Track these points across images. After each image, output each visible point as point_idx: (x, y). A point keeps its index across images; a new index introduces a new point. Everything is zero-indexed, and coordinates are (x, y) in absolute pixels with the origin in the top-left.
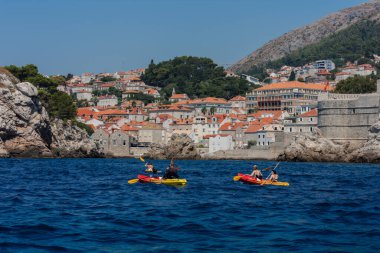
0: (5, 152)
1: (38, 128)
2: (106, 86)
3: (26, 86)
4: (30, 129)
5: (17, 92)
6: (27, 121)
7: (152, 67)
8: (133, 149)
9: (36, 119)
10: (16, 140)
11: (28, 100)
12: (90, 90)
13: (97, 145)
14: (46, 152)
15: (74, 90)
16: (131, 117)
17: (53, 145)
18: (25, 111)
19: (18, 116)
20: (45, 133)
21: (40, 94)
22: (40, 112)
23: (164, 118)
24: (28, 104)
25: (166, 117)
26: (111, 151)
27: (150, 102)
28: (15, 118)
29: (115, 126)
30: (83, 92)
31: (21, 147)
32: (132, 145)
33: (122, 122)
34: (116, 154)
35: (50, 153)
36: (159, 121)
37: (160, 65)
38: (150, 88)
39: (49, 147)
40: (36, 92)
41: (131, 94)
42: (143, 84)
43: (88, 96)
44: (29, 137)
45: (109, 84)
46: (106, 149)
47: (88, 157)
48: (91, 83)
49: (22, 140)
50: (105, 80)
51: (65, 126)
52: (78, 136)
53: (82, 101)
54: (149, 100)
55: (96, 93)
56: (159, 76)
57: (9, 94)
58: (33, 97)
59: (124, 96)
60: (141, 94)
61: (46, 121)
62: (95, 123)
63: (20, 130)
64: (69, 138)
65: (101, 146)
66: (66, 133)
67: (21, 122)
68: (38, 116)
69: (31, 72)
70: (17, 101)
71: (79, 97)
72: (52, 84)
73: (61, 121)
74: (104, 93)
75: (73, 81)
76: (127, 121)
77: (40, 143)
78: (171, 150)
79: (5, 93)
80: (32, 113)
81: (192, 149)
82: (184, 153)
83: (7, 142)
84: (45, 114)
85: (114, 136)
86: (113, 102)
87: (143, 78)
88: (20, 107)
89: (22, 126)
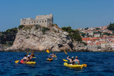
0: (60, 50)
1: (69, 44)
2: (97, 31)
3: (65, 33)
4: (66, 44)
5: (63, 34)
6: (66, 42)
7: (111, 24)
8: (99, 49)
9: (68, 41)
10: (63, 47)
11: (66, 36)
12: (93, 32)
13: (87, 48)
14: (71, 50)
15: (88, 32)
16: (101, 40)
17: (73, 48)
18: (65, 39)
19: (63, 41)
20: (71, 45)
21: (69, 35)
22: (69, 39)
24: (66, 38)
25: (111, 40)
26: (92, 50)
28: (62, 42)
29: (94, 43)
30: (90, 33)
31: (64, 49)
33: (97, 41)
34: (93, 51)
35: (72, 51)
36: (108, 41)
37: (113, 24)
38: (110, 31)
39: (72, 49)
41: (104, 33)
42: (108, 30)
43: (92, 34)
44: (66, 46)
47: (85, 51)
48: (93, 30)
49: (64, 47)
50: (97, 29)
51: (78, 43)
52: (82, 46)
53: (90, 35)
54: (109, 34)
55: (94, 33)
56: (112, 27)
57: (61, 35)
58: (67, 36)
59: (102, 34)
60: (107, 33)
61: (71, 42)
62: (89, 42)
63: (64, 45)
64: (79, 46)
65: (89, 48)
66: (79, 45)
67: (64, 42)
68: (69, 41)
69: (69, 29)
70: (63, 37)
74: (96, 33)
75: (88, 30)
77: (69, 48)
78: (106, 49)
79: (60, 35)
81: (111, 49)
82: (109, 50)
83: (61, 48)
84: (71, 40)
85: (93, 45)
86: (99, 35)
87: (108, 28)
88: (64, 38)
89: (64, 43)
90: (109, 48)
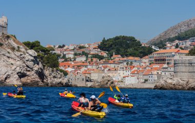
0: (20, 83)
1: (37, 72)
2: (81, 51)
3: (32, 52)
4: (33, 72)
5: (27, 55)
6: (32, 69)
7: (104, 41)
8: (88, 83)
9: (36, 68)
10: (26, 78)
11: (32, 58)
12: (73, 53)
13: (69, 80)
14: (41, 84)
15: (65, 53)
16: (89, 67)
17: (45, 81)
18: (31, 64)
19: (27, 66)
20: (41, 75)
21: (39, 56)
22: (38, 64)
23: (105, 67)
24: (32, 61)
25: (106, 67)
26: (76, 83)
27: (102, 59)
28: (26, 67)
29: (79, 71)
30: (69, 54)
31: (29, 81)
32: (87, 81)
33: (83, 69)
34: (78, 85)
35: (42, 84)
36: (103, 68)
37: (108, 40)
38: (103, 52)
39: (43, 82)
40: (36, 54)
41: (93, 55)
42: (99, 50)
43: (71, 56)
44: (32, 77)
45: (83, 50)
46: (73, 83)
47: (64, 86)
48: (73, 50)
49: (29, 78)
50: (80, 48)
51: (53, 71)
52: (59, 76)
53: (68, 58)
54: (101, 58)
55: (75, 54)
56: (107, 46)
57: (23, 56)
58: (35, 57)
59: (89, 56)
60: (98, 55)
61: (41, 69)
62: (69, 69)
63: (28, 73)
64: (54, 77)
65: (71, 81)
66: (53, 74)
67: (29, 69)
68: (37, 66)
70: (27, 59)
71: (67, 56)
72: (47, 50)
73: (51, 69)
74: (80, 54)
75: (65, 48)
76: (86, 69)
77: (38, 79)
79: (21, 55)
80: (34, 65)
81: (112, 83)
82: (108, 85)
83: (22, 79)
84: (41, 65)
85: (78, 76)
86: (83, 59)
87: (99, 47)
88: (28, 62)
89: (29, 71)
90: (109, 81)
